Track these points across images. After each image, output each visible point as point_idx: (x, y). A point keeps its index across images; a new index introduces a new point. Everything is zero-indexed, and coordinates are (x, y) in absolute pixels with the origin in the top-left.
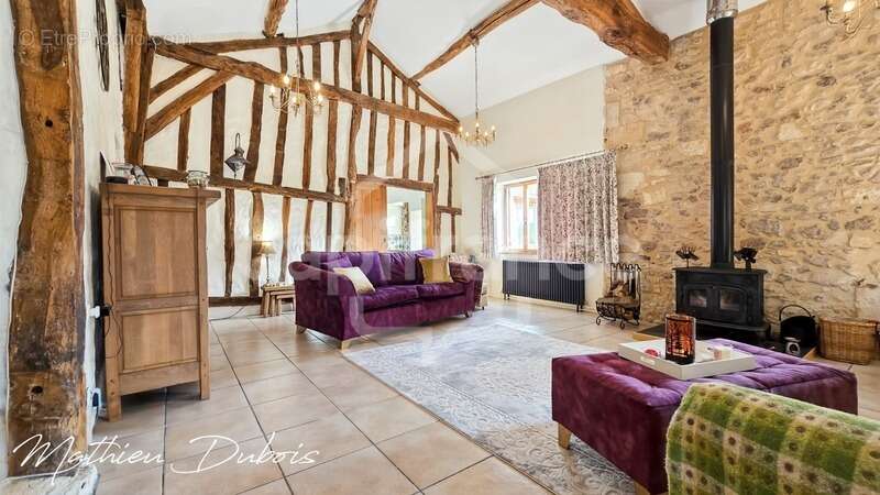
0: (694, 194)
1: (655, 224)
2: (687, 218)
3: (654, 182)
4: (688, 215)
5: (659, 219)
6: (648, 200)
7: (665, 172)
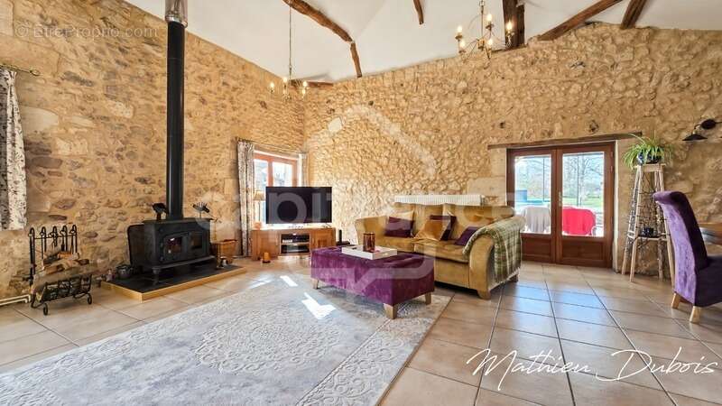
0: (121, 153)
1: (74, 177)
2: (113, 175)
3: (72, 131)
4: (114, 172)
5: (79, 173)
6: (63, 149)
7: (88, 122)
